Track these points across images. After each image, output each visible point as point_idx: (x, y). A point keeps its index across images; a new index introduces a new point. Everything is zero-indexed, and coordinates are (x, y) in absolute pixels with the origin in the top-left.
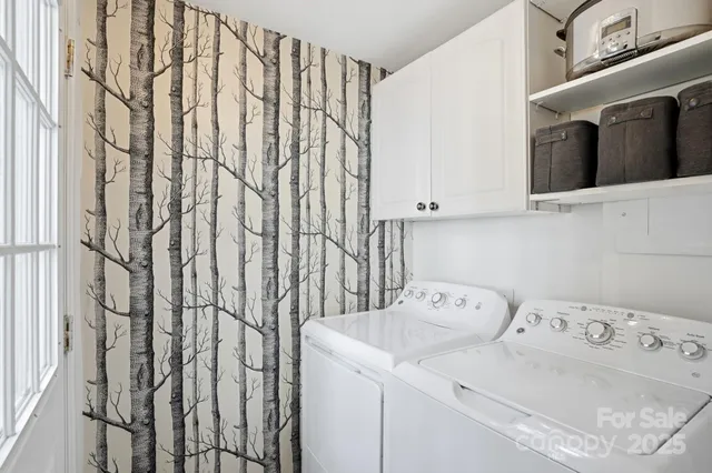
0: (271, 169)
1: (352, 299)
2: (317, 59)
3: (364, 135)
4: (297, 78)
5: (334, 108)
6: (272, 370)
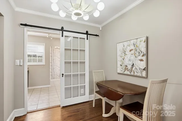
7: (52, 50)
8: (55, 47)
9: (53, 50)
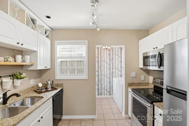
0: (110, 62)
1: (119, 76)
2: (115, 49)
3: (121, 56)
4: (112, 51)
5: (117, 54)
6: (110, 82)
7: (98, 53)
8: (104, 48)
9: (100, 53)
